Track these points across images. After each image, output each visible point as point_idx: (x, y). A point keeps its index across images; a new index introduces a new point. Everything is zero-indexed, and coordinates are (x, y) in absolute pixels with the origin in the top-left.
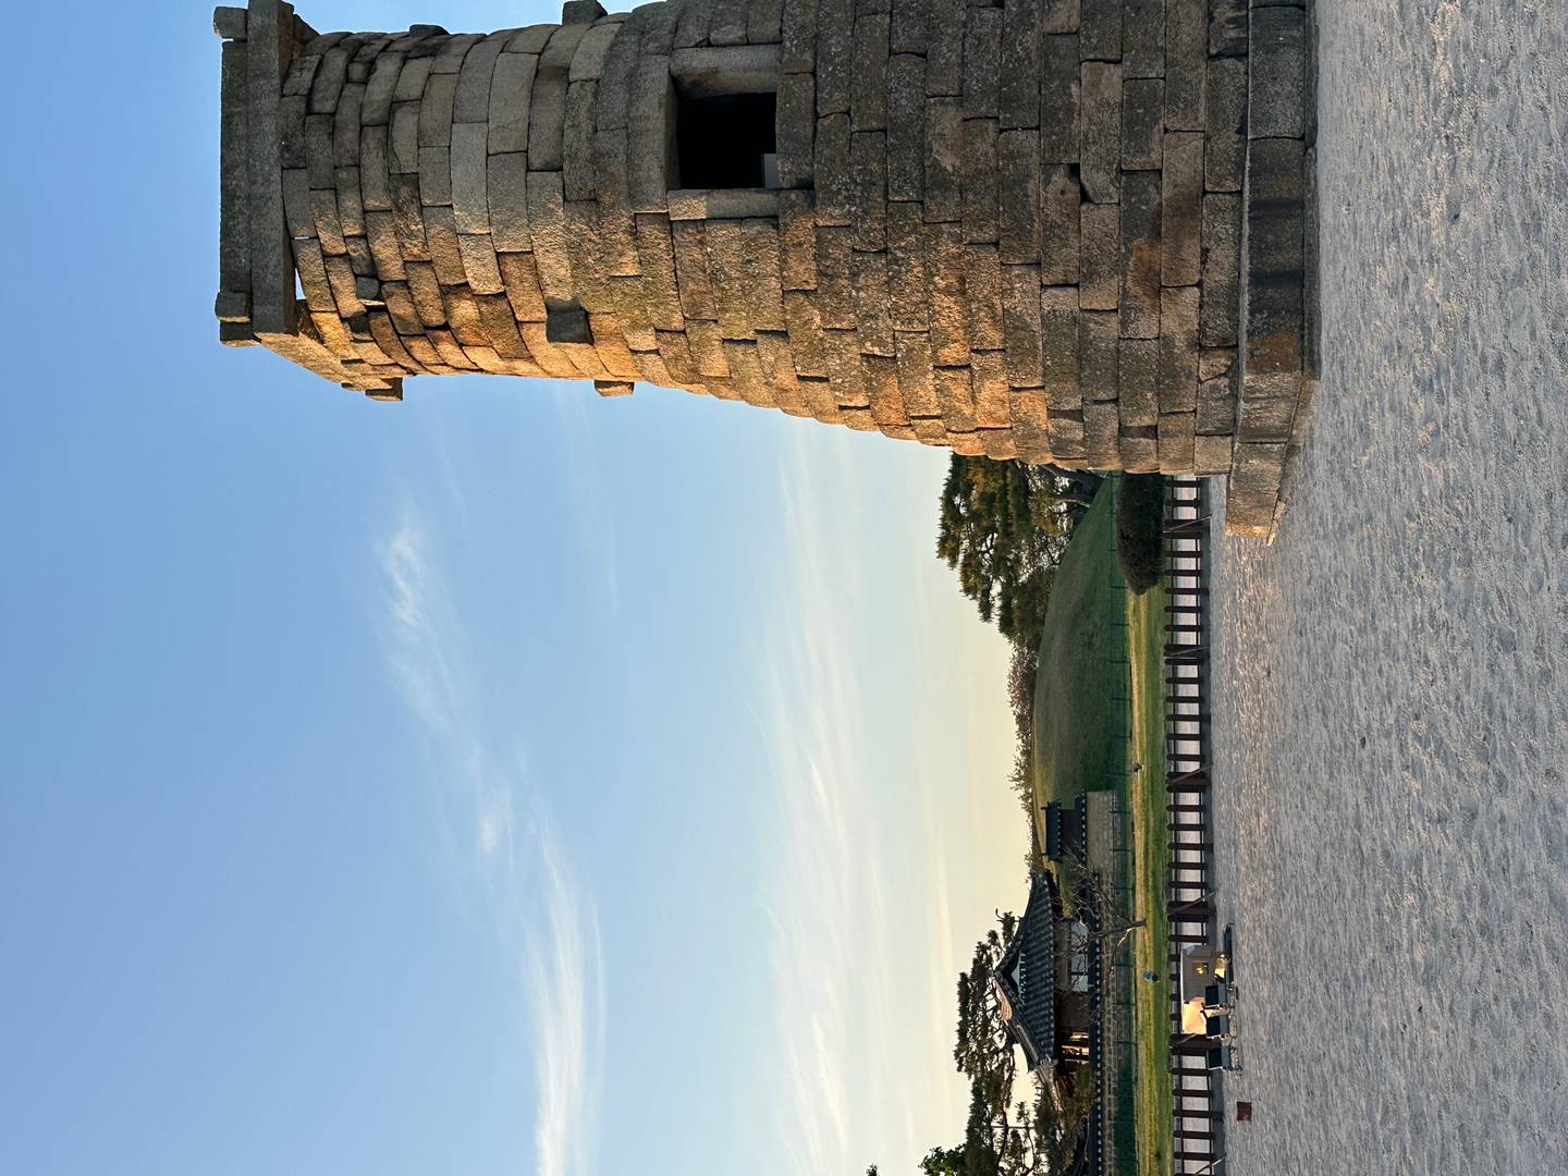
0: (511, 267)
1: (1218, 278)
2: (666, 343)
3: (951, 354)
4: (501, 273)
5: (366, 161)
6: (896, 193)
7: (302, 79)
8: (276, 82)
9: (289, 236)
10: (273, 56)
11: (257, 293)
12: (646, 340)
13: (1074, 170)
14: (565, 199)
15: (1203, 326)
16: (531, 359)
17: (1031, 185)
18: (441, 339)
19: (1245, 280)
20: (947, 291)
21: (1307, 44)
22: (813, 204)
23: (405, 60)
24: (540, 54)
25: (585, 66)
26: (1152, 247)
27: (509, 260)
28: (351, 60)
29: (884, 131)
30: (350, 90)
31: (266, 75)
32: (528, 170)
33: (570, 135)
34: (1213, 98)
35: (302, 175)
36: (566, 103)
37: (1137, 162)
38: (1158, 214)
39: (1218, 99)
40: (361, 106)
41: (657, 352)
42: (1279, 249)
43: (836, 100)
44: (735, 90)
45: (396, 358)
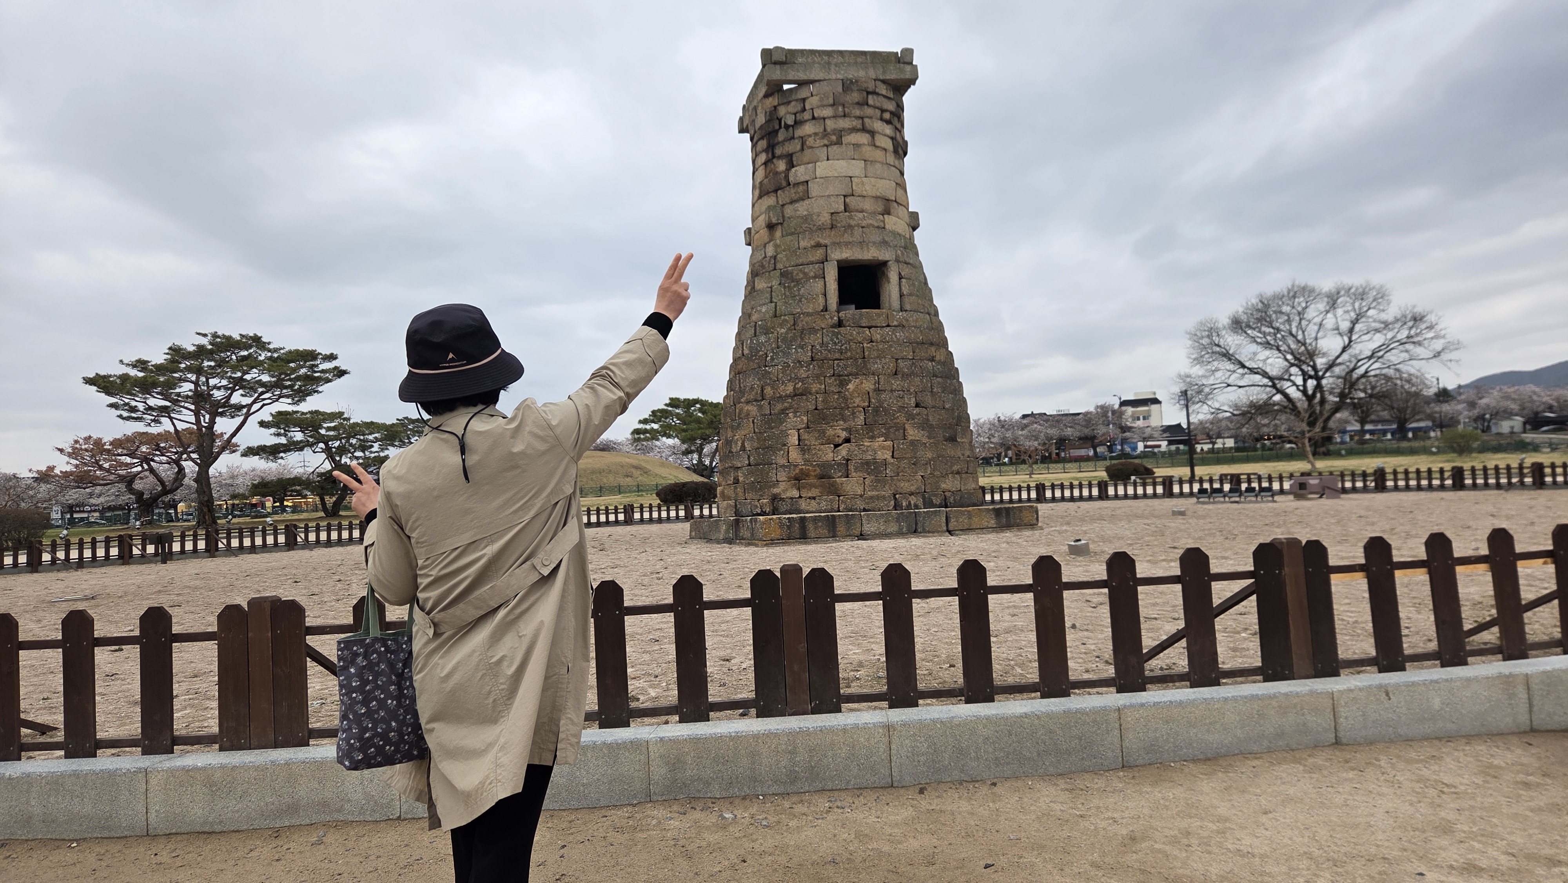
0: (801, 188)
1: (803, 504)
2: (770, 261)
3: (768, 391)
4: (798, 184)
5: (847, 119)
6: (838, 364)
7: (883, 89)
8: (881, 77)
9: (812, 82)
10: (892, 75)
11: (785, 67)
12: (770, 250)
13: (847, 440)
14: (832, 213)
15: (782, 499)
16: (760, 197)
17: (842, 423)
18: (767, 154)
19: (802, 515)
20: (795, 388)
21: (900, 534)
22: (832, 327)
23: (892, 138)
24: (895, 201)
25: (891, 222)
26: (816, 476)
27: (805, 187)
28: (892, 113)
29: (864, 358)
30: (878, 112)
31: (884, 72)
32: (845, 196)
33: (860, 215)
34: (878, 498)
35: (840, 89)
36: (874, 213)
37: (851, 467)
38: (830, 477)
39: (878, 499)
40: (871, 118)
41: (765, 257)
42: (816, 528)
43: (877, 335)
44: (881, 291)
45: (758, 132)
